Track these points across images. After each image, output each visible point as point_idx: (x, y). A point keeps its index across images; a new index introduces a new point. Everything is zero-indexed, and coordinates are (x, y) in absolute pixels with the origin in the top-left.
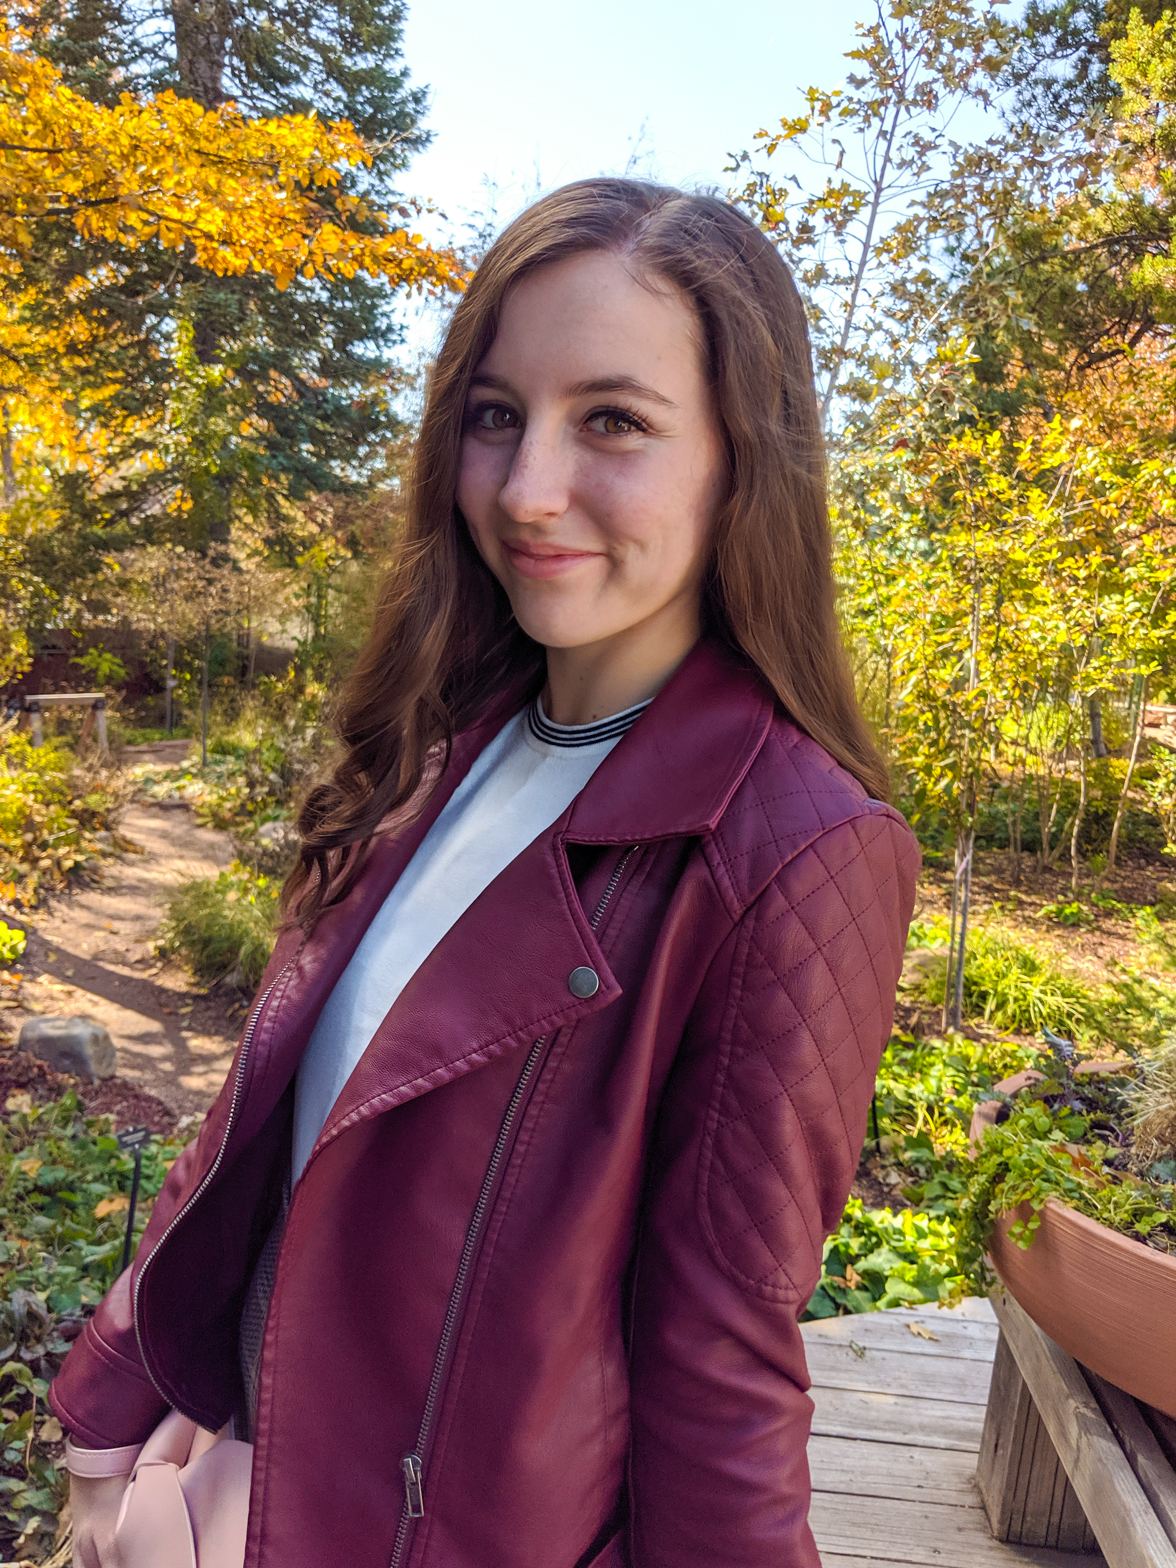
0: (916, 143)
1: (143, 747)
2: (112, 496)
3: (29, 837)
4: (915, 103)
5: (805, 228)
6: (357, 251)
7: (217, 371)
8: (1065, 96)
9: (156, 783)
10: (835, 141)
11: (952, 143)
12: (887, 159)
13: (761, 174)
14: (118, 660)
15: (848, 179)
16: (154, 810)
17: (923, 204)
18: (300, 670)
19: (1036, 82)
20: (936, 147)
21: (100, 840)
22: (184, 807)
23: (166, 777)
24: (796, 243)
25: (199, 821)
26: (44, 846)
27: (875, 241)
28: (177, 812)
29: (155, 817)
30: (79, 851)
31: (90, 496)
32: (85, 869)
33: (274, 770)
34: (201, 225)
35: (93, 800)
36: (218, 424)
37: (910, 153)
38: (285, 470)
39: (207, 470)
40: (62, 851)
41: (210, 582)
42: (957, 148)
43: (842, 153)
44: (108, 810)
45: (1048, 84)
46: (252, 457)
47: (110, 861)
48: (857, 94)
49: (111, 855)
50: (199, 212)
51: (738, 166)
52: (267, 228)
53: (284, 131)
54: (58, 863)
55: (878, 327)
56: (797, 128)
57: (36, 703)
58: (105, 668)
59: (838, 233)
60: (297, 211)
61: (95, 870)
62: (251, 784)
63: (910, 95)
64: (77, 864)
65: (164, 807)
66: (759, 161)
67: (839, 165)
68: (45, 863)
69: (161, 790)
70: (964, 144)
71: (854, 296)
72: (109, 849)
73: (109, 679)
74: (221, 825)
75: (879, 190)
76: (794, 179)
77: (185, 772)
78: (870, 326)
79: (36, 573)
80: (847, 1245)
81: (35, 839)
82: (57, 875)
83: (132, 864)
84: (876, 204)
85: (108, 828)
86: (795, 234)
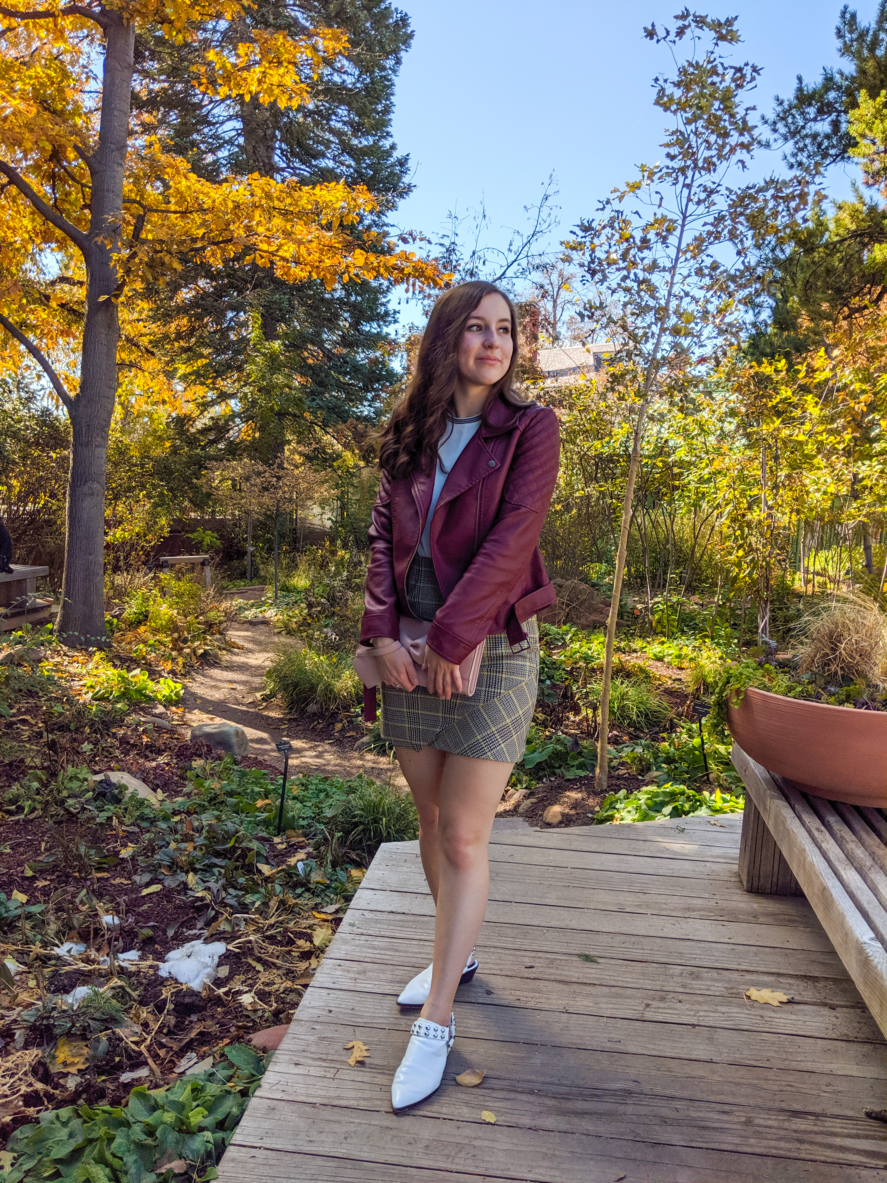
0: (705, 190)
1: (234, 590)
2: (205, 431)
3: (176, 635)
4: (703, 168)
5: (645, 240)
6: (376, 264)
7: (277, 345)
8: (826, 143)
9: (246, 609)
10: (657, 193)
11: (727, 189)
12: (689, 200)
13: (618, 212)
14: (215, 535)
15: (666, 213)
16: (246, 626)
17: (712, 224)
18: (333, 541)
19: (806, 136)
20: (718, 192)
21: (217, 640)
22: (265, 622)
23: (252, 606)
24: (640, 249)
25: (276, 630)
26: (185, 641)
27: (683, 246)
28: (260, 626)
29: (247, 630)
30: (206, 644)
31: (193, 430)
32: (210, 655)
33: (322, 597)
34: (280, 254)
35: (211, 614)
36: (279, 379)
37: (703, 196)
38: (321, 408)
39: (272, 409)
40: (197, 643)
41: (279, 478)
42: (731, 191)
43: (661, 199)
44: (221, 623)
45: (815, 136)
46: (300, 400)
47: (224, 652)
48: (671, 164)
49: (224, 649)
50: (280, 246)
51: (604, 208)
52: (321, 254)
53: (324, 192)
54: (194, 651)
55: (687, 294)
56: (635, 187)
57: (166, 561)
58: (207, 540)
59: (663, 243)
60: (339, 242)
61: (216, 656)
62: (310, 606)
63: (700, 164)
64: (205, 650)
65: (253, 624)
66: (616, 205)
67: (660, 206)
68: (187, 651)
69: (250, 614)
70: (735, 189)
71: (672, 278)
72: (223, 646)
73: (211, 547)
74: (290, 633)
75: (685, 218)
76: (637, 213)
77: (264, 603)
78: (682, 294)
79: (161, 480)
80: (682, 806)
81: (180, 637)
82: (194, 658)
83: (237, 654)
84: (683, 226)
85: (221, 634)
86: (639, 243)
